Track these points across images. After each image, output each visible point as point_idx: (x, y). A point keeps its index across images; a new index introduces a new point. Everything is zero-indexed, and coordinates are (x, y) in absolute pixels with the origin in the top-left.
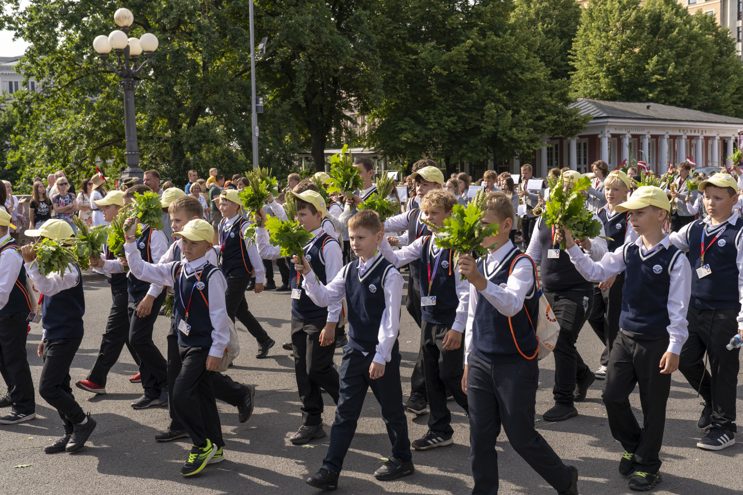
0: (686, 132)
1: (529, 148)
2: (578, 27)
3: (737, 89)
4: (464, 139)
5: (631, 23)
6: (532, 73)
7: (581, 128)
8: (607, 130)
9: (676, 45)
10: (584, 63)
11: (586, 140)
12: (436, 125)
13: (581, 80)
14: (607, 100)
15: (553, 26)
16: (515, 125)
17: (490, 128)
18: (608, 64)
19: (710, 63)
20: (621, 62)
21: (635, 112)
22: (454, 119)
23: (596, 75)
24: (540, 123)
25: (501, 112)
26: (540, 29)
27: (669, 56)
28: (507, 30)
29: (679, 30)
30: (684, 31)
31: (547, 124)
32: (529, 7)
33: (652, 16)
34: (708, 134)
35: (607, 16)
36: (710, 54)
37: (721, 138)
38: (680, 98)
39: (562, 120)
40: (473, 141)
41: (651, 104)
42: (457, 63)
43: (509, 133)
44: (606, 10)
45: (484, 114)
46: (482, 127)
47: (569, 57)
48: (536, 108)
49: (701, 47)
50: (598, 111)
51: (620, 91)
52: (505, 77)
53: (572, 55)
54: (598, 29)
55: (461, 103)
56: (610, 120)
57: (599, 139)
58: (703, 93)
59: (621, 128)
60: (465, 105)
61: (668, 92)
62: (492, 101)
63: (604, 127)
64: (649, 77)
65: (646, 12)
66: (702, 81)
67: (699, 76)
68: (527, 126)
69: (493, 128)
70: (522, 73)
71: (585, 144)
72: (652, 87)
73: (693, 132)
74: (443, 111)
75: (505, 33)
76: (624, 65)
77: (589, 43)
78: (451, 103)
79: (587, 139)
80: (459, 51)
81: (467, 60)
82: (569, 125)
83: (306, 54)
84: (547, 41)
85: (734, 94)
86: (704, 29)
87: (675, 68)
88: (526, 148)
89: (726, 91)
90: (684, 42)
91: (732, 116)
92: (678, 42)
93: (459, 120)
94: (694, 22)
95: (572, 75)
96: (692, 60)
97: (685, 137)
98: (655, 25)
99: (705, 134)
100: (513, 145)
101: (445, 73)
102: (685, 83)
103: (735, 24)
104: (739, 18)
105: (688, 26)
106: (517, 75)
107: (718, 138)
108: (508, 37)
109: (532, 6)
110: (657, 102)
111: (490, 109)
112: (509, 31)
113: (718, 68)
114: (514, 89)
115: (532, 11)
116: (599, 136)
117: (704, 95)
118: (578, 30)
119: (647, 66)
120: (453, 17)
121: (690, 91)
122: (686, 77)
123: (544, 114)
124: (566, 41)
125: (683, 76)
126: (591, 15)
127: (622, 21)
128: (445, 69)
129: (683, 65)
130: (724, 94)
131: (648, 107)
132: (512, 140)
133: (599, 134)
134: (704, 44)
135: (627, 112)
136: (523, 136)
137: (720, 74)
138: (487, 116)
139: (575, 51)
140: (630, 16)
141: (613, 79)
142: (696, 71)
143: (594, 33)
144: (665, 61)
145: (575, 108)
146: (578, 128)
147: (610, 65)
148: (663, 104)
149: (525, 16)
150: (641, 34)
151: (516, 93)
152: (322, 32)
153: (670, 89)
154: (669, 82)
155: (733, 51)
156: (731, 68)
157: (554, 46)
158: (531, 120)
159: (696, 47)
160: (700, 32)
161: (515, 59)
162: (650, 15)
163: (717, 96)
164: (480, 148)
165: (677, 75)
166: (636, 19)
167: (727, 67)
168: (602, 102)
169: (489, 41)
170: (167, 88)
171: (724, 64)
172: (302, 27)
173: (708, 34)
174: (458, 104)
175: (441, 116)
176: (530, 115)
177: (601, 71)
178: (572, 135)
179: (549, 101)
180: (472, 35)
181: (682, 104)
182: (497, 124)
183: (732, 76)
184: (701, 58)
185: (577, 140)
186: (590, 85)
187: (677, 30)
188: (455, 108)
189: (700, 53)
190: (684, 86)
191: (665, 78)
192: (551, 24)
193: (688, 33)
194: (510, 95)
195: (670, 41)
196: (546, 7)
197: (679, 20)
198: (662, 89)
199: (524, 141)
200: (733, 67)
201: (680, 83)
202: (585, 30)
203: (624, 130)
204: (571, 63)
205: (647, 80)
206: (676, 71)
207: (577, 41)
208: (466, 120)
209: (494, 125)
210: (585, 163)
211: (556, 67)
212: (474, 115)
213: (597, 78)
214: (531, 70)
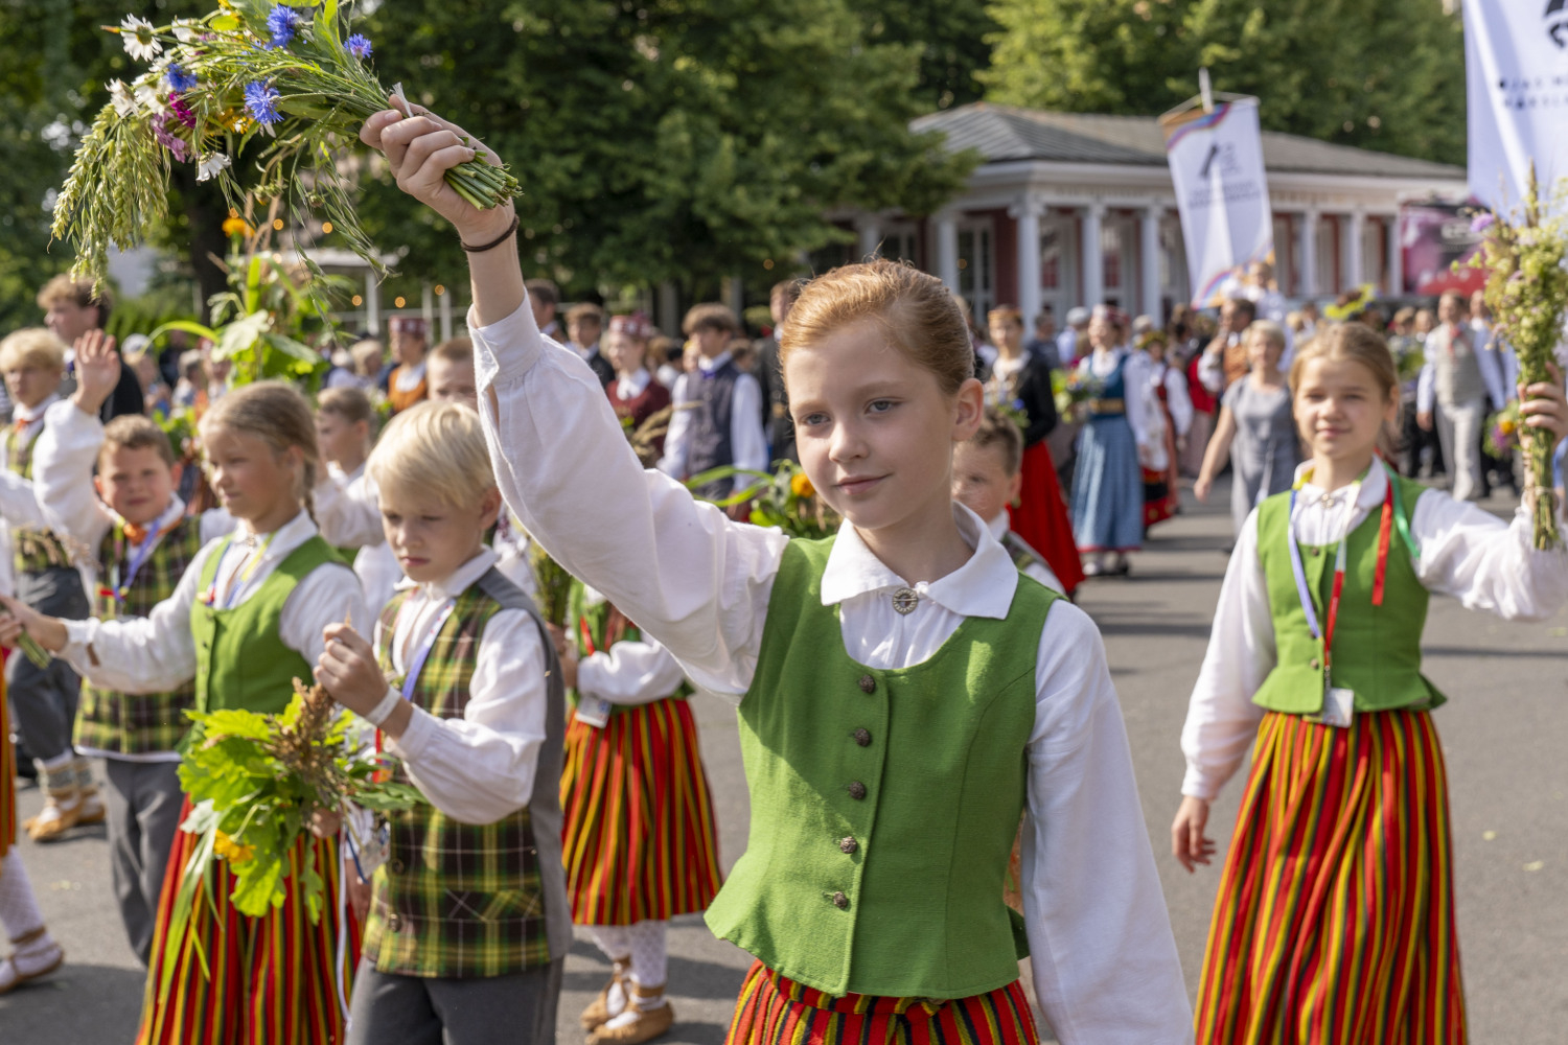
3: (1438, 87)
4: (608, 220)
6: (802, 29)
7: (954, 189)
8: (1032, 194)
10: (1028, 11)
11: (985, 224)
13: (1020, 59)
16: (746, 178)
17: (673, 185)
18: (1086, 15)
22: (574, 162)
23: (1054, 46)
25: (708, 143)
31: (844, 176)
34: (1333, 206)
37: (1372, 219)
39: (888, 164)
40: (631, 225)
43: (725, 201)
45: (658, 147)
46: (652, 185)
48: (814, 131)
50: (1015, 140)
51: (1122, 88)
52: (724, 39)
55: (596, 114)
56: (1039, 166)
57: (1017, 219)
58: (1342, 95)
59: (1073, 187)
62: (688, 108)
63: (1024, 184)
64: (1195, 48)
66: (1338, 63)
67: (1334, 47)
68: (786, 182)
69: (683, 186)
70: (774, 29)
71: (985, 235)
73: (1288, 198)
74: (545, 137)
76: (1130, 16)
78: (570, 113)
79: (989, 219)
82: (907, 176)
85: (1428, 98)
87: (1267, 23)
89: (1405, 91)
91: (1424, 157)
93: (592, 160)
95: (997, 43)
99: (1323, 207)
100: (739, 235)
101: (542, 26)
102: (1291, 69)
106: (755, 34)
107: (1361, 217)
111: (674, 131)
113: (1389, 28)
116: (1013, 213)
119: (1188, 22)
121: (1306, 91)
122: (1294, 52)
123: (837, 147)
125: (1285, 49)
128: (541, 17)
129: (1285, 17)
130: (1399, 98)
132: (736, 222)
133: (1011, 206)
135: (1101, 143)
136: (767, 208)
137: (1391, 43)
138: (668, 152)
141: (1099, 55)
147: (1091, 17)
151: (760, 88)
153: (1250, 84)
154: (1251, 66)
156: (1423, 30)
158: (796, 164)
163: (1386, 103)
164: (650, 246)
165: (1270, 46)
167: (1412, 25)
174: (587, 119)
175: (537, 154)
176: (793, 151)
177: (1069, 33)
178: (933, 206)
179: (850, 110)
181: (1282, 125)
182: (693, 176)
183: (1421, 51)
185: (955, 223)
186: (1042, 73)
188: (579, 130)
190: (1286, 75)
191: (1235, 54)
194: (741, 91)
198: (1229, 83)
199: (772, 223)
200: (1426, 26)
201: (1277, 67)
203: (1083, 194)
204: (992, 11)
205: (1191, 60)
206: (1265, 35)
208: (612, 164)
209: (685, 180)
210: (986, 286)
211: (960, 24)
212: (635, 149)
213: (1059, 53)
214: (799, 22)
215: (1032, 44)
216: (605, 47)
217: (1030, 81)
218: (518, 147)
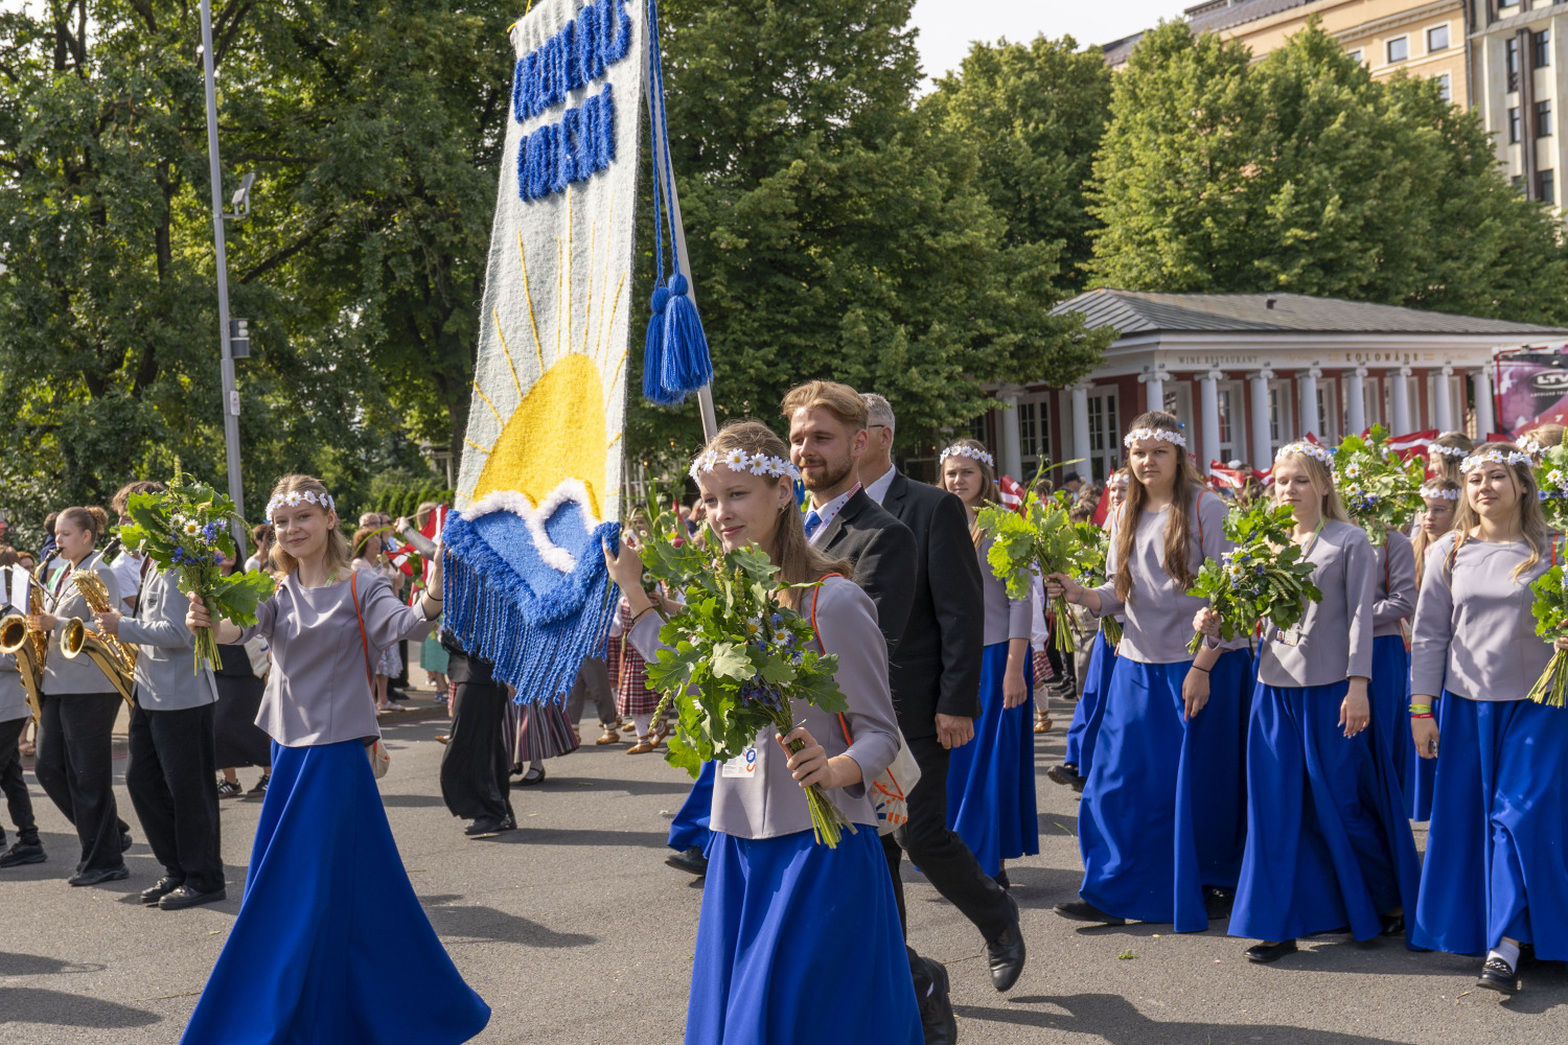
0: (1363, 359)
1: (954, 413)
2: (1106, 124)
3: (1503, 253)
5: (1229, 108)
6: (960, 233)
7: (1091, 362)
8: (1157, 362)
9: (1341, 154)
10: (1123, 208)
11: (1111, 390)
12: (728, 368)
13: (1118, 249)
14: (1179, 291)
15: (1050, 125)
16: (918, 359)
17: (859, 369)
18: (1175, 209)
19: (1433, 192)
20: (1208, 201)
21: (1234, 315)
22: (770, 353)
23: (1149, 235)
24: (981, 353)
25: (883, 332)
26: (1018, 135)
27: (1325, 181)
28: (894, 132)
29: (1348, 116)
30: (1361, 119)
31: (1000, 354)
32: (992, 84)
33: (1280, 89)
34: (1422, 363)
35: (1170, 94)
36: (1430, 171)
37: (1457, 371)
38: (1357, 278)
39: (1037, 343)
41: (1281, 297)
42: (772, 217)
43: (901, 382)
44: (1166, 82)
45: (841, 338)
46: (836, 370)
47: (1087, 195)
48: (972, 317)
49: (1407, 156)
50: (1137, 317)
51: (1211, 270)
52: (893, 245)
53: (1094, 191)
54: (1152, 125)
55: (787, 312)
56: (1163, 338)
57: (1145, 384)
58: (1414, 265)
59: (1195, 355)
60: (797, 317)
61: (1328, 268)
62: (864, 304)
63: (1151, 355)
64: (1277, 232)
65: (1263, 78)
66: (1411, 237)
67: (1407, 224)
68: (949, 361)
69: (863, 369)
70: (934, 235)
71: (1111, 400)
72: (1287, 255)
73: (1383, 358)
74: (744, 333)
75: (888, 140)
76: (1215, 207)
77: (1132, 159)
78: (764, 313)
79: (1116, 386)
80: (776, 188)
81: (796, 209)
83: (408, 214)
84: (1036, 162)
85: (1494, 264)
86: (1412, 113)
87: (1343, 207)
88: (945, 414)
89: (1473, 259)
90: (1362, 144)
91: (1492, 317)
92: (1347, 146)
93: (784, 351)
94: (1387, 99)
95: (1096, 237)
96: (1385, 189)
97: (1362, 372)
98: (1288, 110)
99: (1413, 364)
100: (913, 408)
101: (742, 243)
102: (1369, 245)
103: (1502, 101)
104: (1511, 89)
105: (1370, 108)
106: (921, 240)
107: (1448, 370)
108: (896, 149)
109: (999, 83)
110: (1302, 292)
111: (855, 324)
112: (899, 135)
113: (1453, 204)
114: (919, 272)
115: (999, 95)
116: (1141, 379)
117: (1420, 269)
118: (1105, 132)
119: (1269, 209)
120: (762, 108)
121: (1383, 262)
122: (1370, 230)
123: (992, 331)
124: (1082, 159)
125: (1361, 228)
126: (1134, 96)
127: (1206, 106)
128: (742, 235)
129: (1361, 200)
130: (1468, 266)
131: (1270, 304)
133: (1137, 375)
134: (1414, 148)
135: (1213, 317)
136: (937, 385)
137: (1458, 217)
138: (851, 341)
139: (1102, 181)
140: (1223, 90)
141: (1190, 242)
142: (1396, 213)
143: (1143, 136)
144: (1316, 193)
145: (1072, 313)
146: (1083, 361)
147: (1180, 210)
148: (1318, 294)
149: (981, 107)
150: (1255, 132)
151: (921, 284)
152: (426, 158)
153: (1331, 260)
154: (1329, 244)
155: (1487, 163)
156: (1486, 204)
157: (1053, 172)
158: (959, 347)
159: (1395, 156)
160: (1404, 119)
161: (915, 200)
162: (1274, 87)
163: (1453, 271)
165: (1348, 225)
166: (1239, 97)
167: (1477, 200)
168: (1154, 297)
169: (849, 160)
170: (30, 309)
171: (1471, 192)
172: (366, 146)
173: (1424, 125)
174: (779, 317)
175: (739, 347)
176: (956, 336)
177: (1161, 225)
178: (1070, 378)
179: (1003, 299)
180: (807, 147)
181: (1363, 295)
182: (875, 360)
183: (1487, 222)
184: (1407, 183)
185: (1089, 391)
186: (1138, 260)
187: (1341, 117)
188: (773, 326)
189: (1405, 169)
190: (1365, 251)
191: (1315, 235)
192: (1045, 122)
193: (1372, 123)
194: (906, 288)
195: (1326, 144)
196: (1032, 83)
197: (1346, 94)
198: (1311, 260)
199: (941, 396)
200: (1490, 200)
201: (1356, 244)
202: (1123, 131)
203: (1203, 360)
204: (1091, 210)
205: (1274, 242)
206: (1343, 216)
207: (1104, 158)
208: (800, 354)
209: (866, 364)
211: (1060, 223)
212: (819, 339)
213: (1153, 242)
214: (957, 226)
215: (1128, 236)
216: (790, 256)
217: (1128, 267)
218: (723, 343)
